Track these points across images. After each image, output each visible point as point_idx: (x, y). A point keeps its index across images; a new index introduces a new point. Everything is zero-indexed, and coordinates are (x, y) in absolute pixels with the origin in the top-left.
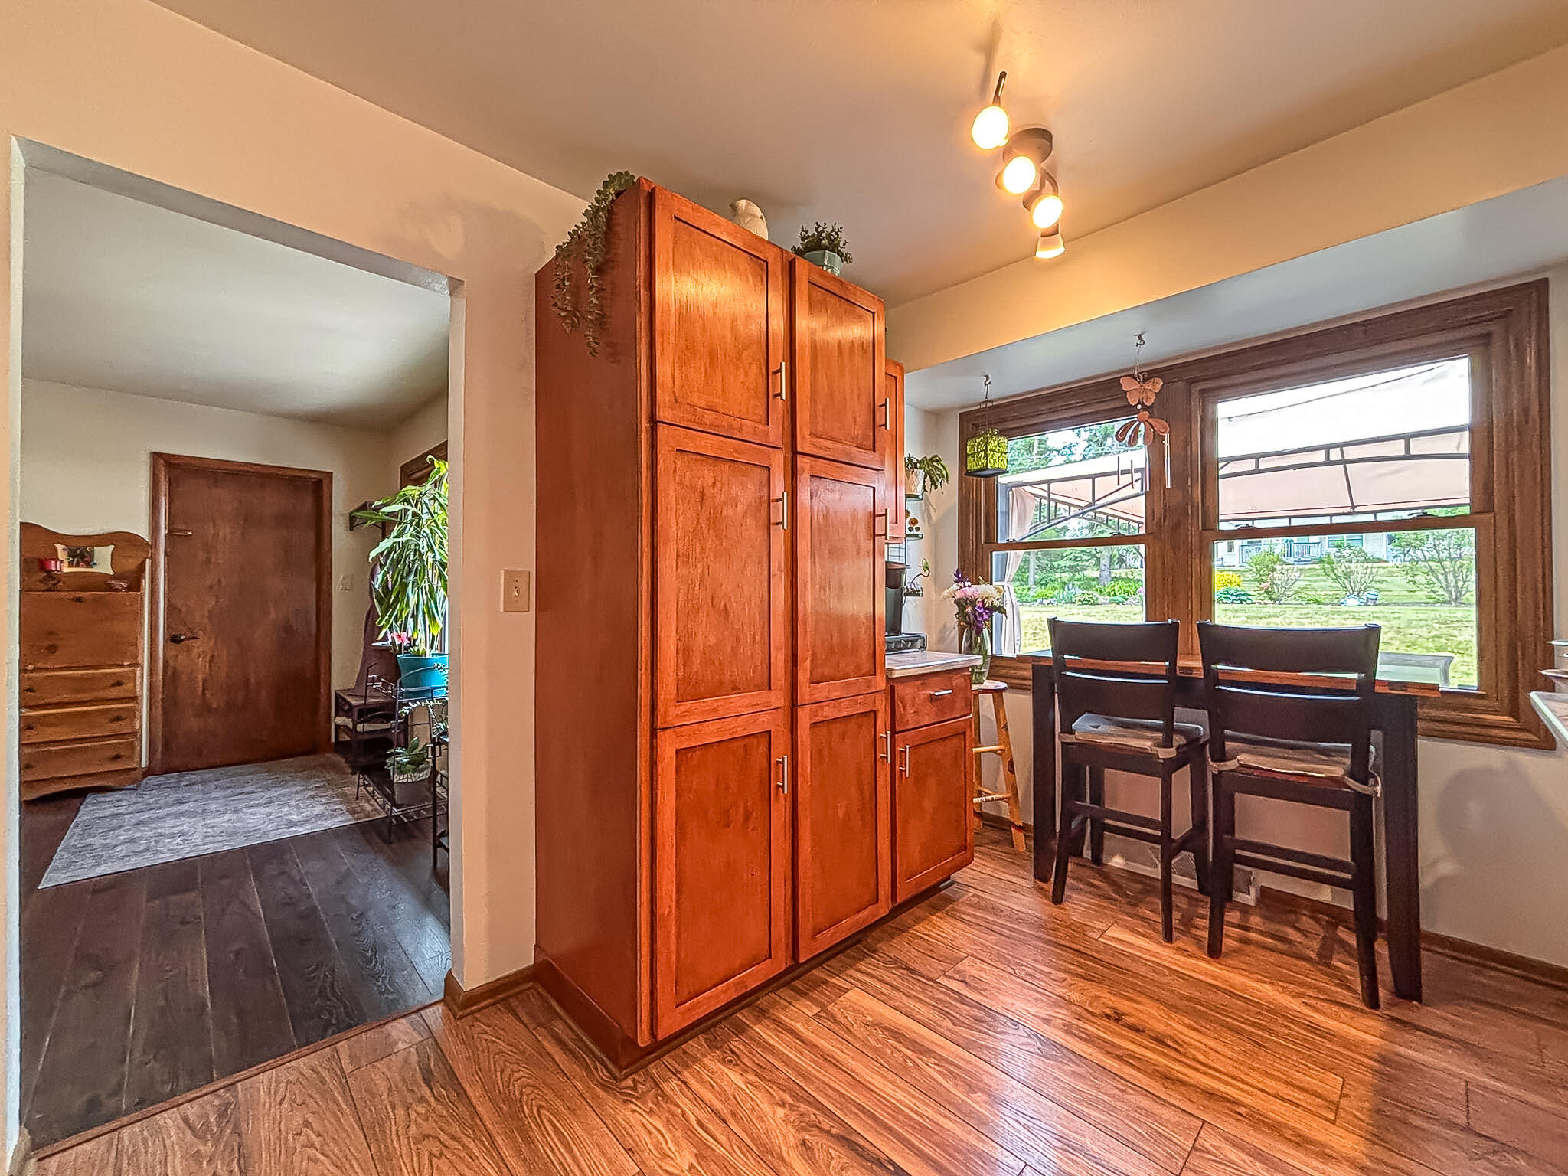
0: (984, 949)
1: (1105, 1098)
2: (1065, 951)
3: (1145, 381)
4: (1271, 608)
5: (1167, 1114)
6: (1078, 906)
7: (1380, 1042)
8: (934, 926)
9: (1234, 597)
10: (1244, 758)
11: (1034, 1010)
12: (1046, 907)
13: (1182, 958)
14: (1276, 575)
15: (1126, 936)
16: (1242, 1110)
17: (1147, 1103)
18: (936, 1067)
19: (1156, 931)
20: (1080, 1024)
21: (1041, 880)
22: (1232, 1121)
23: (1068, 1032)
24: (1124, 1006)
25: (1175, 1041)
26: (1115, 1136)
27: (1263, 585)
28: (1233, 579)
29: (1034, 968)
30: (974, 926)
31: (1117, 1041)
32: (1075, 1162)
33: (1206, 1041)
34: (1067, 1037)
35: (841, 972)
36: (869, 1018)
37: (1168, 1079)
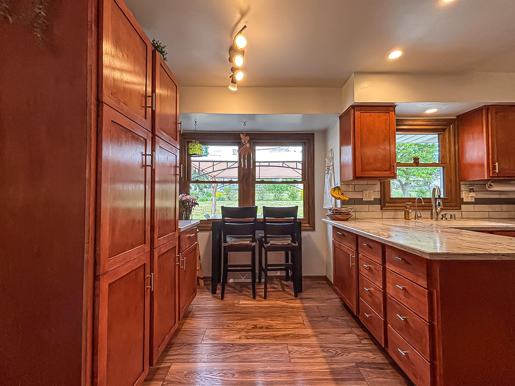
0: (210, 324)
1: (266, 352)
2: (232, 314)
3: (246, 136)
4: (230, 202)
5: (279, 347)
6: (229, 298)
7: (301, 305)
8: (189, 324)
9: (221, 199)
10: (271, 242)
11: (235, 337)
12: (220, 302)
13: (260, 302)
14: (230, 193)
15: (245, 302)
16: (291, 336)
17: (274, 347)
18: (218, 375)
19: (251, 297)
20: (249, 334)
21: (214, 294)
22: (291, 340)
23: (247, 338)
24: (255, 323)
25: (270, 326)
26: (273, 361)
27: (228, 196)
28: (221, 194)
29: (228, 323)
30: (202, 318)
31: (259, 334)
32: (270, 376)
33: (276, 322)
34: (247, 340)
35: (163, 360)
36: (185, 372)
37: (275, 337)
